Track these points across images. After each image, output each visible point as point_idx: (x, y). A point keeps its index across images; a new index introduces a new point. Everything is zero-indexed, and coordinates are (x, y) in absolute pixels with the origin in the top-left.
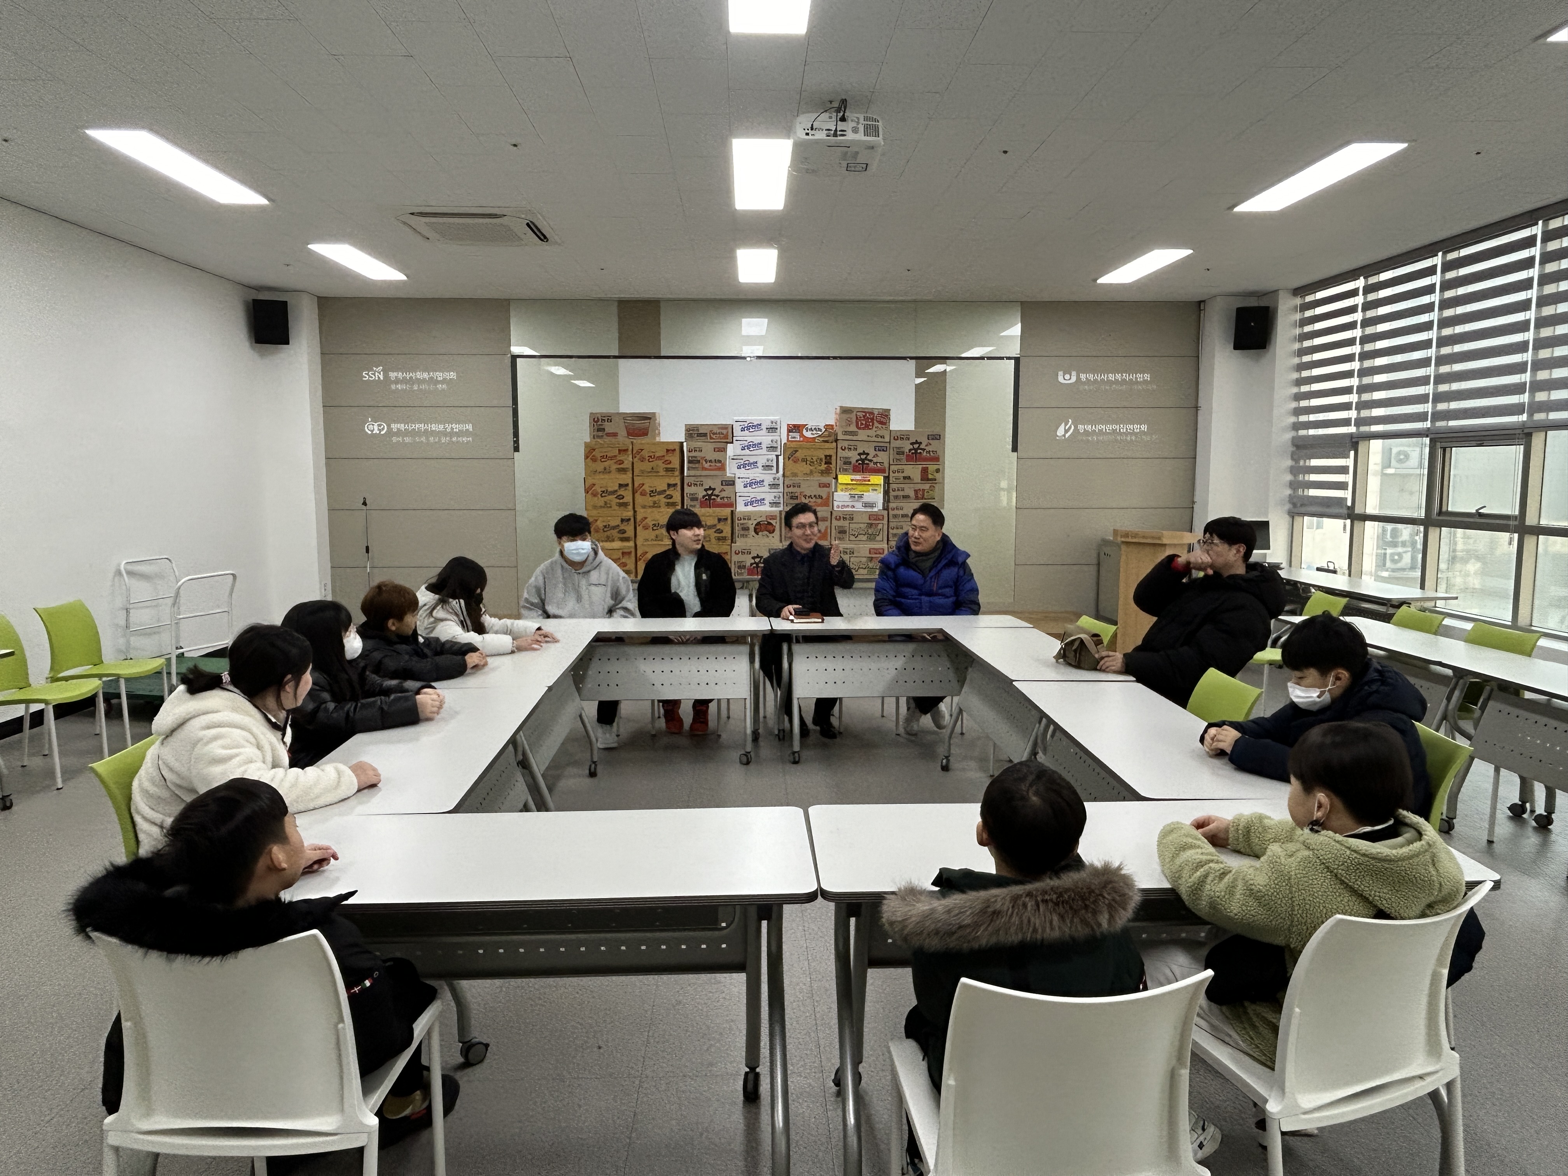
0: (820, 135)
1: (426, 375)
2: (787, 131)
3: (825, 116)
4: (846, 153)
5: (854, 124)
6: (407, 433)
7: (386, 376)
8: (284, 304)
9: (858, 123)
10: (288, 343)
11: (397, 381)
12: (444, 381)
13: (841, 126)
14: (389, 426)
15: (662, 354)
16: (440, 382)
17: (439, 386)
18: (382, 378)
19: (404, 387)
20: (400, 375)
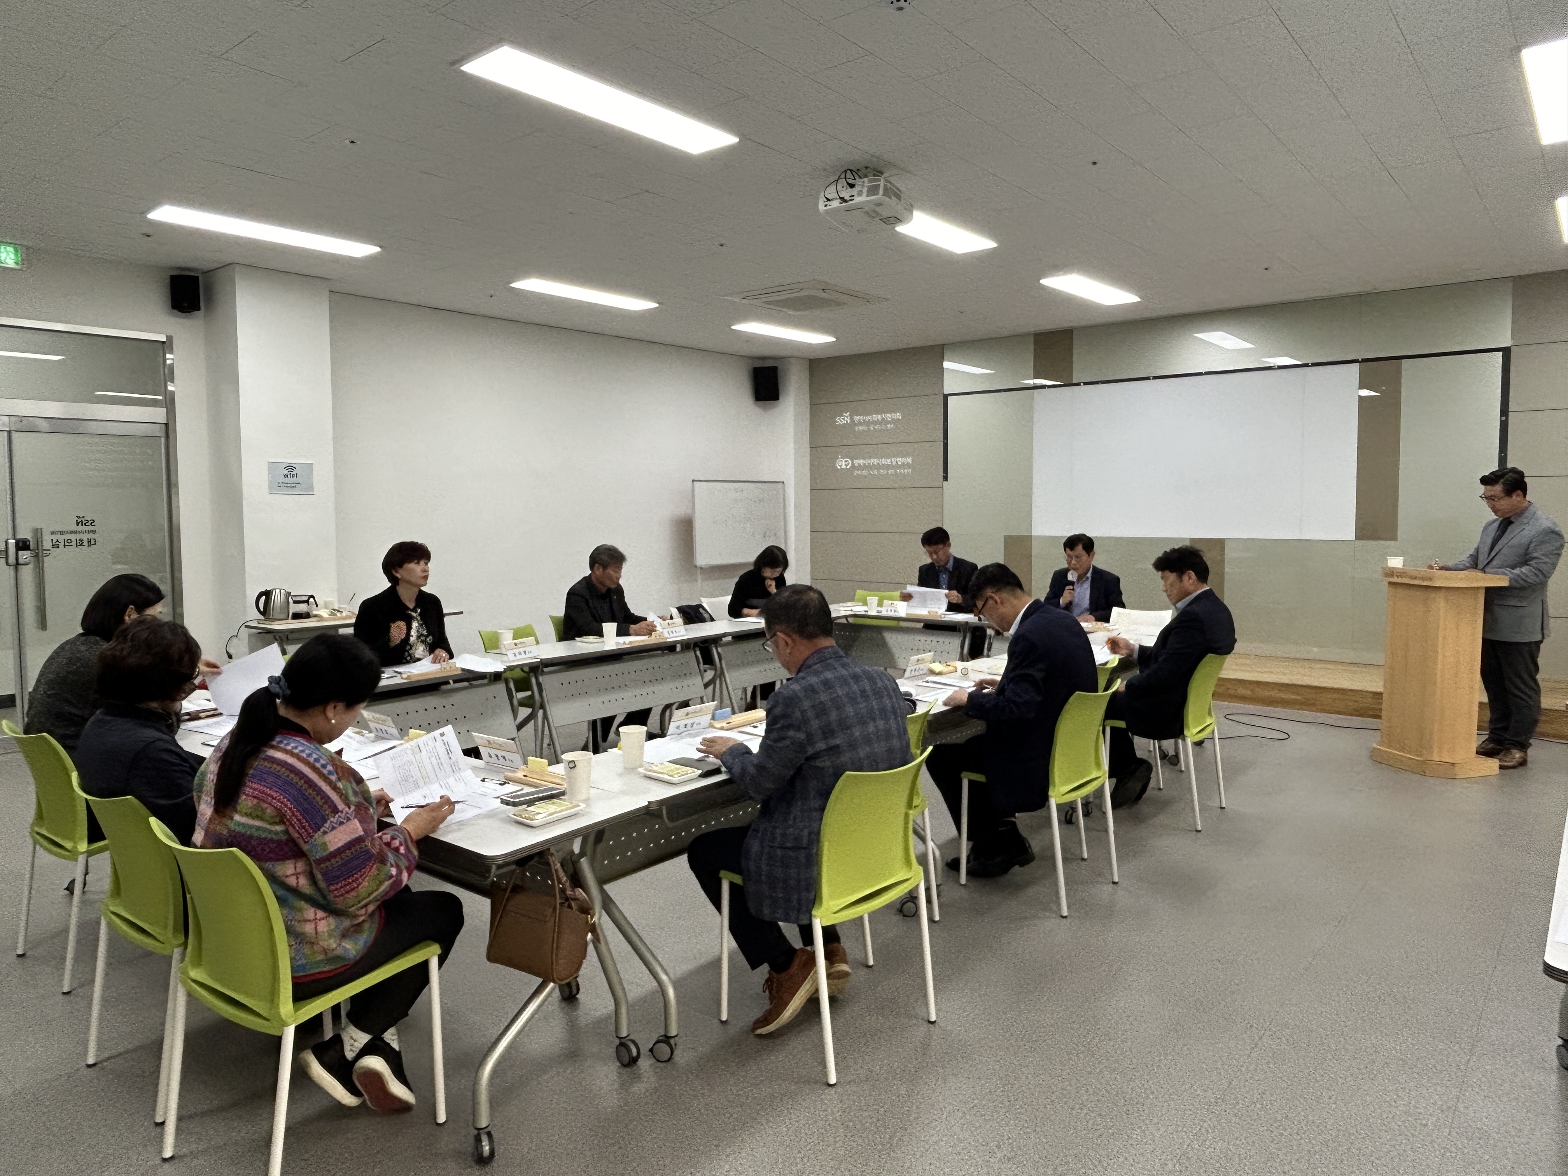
0: (835, 204)
1: (879, 417)
4: (867, 212)
5: (860, 188)
6: (865, 467)
7: (852, 420)
8: (776, 370)
9: (864, 187)
10: (778, 399)
11: (860, 423)
12: (894, 421)
13: (849, 192)
14: (852, 461)
15: (1074, 382)
16: (888, 422)
17: (889, 426)
18: (849, 422)
19: (864, 428)
20: (862, 418)
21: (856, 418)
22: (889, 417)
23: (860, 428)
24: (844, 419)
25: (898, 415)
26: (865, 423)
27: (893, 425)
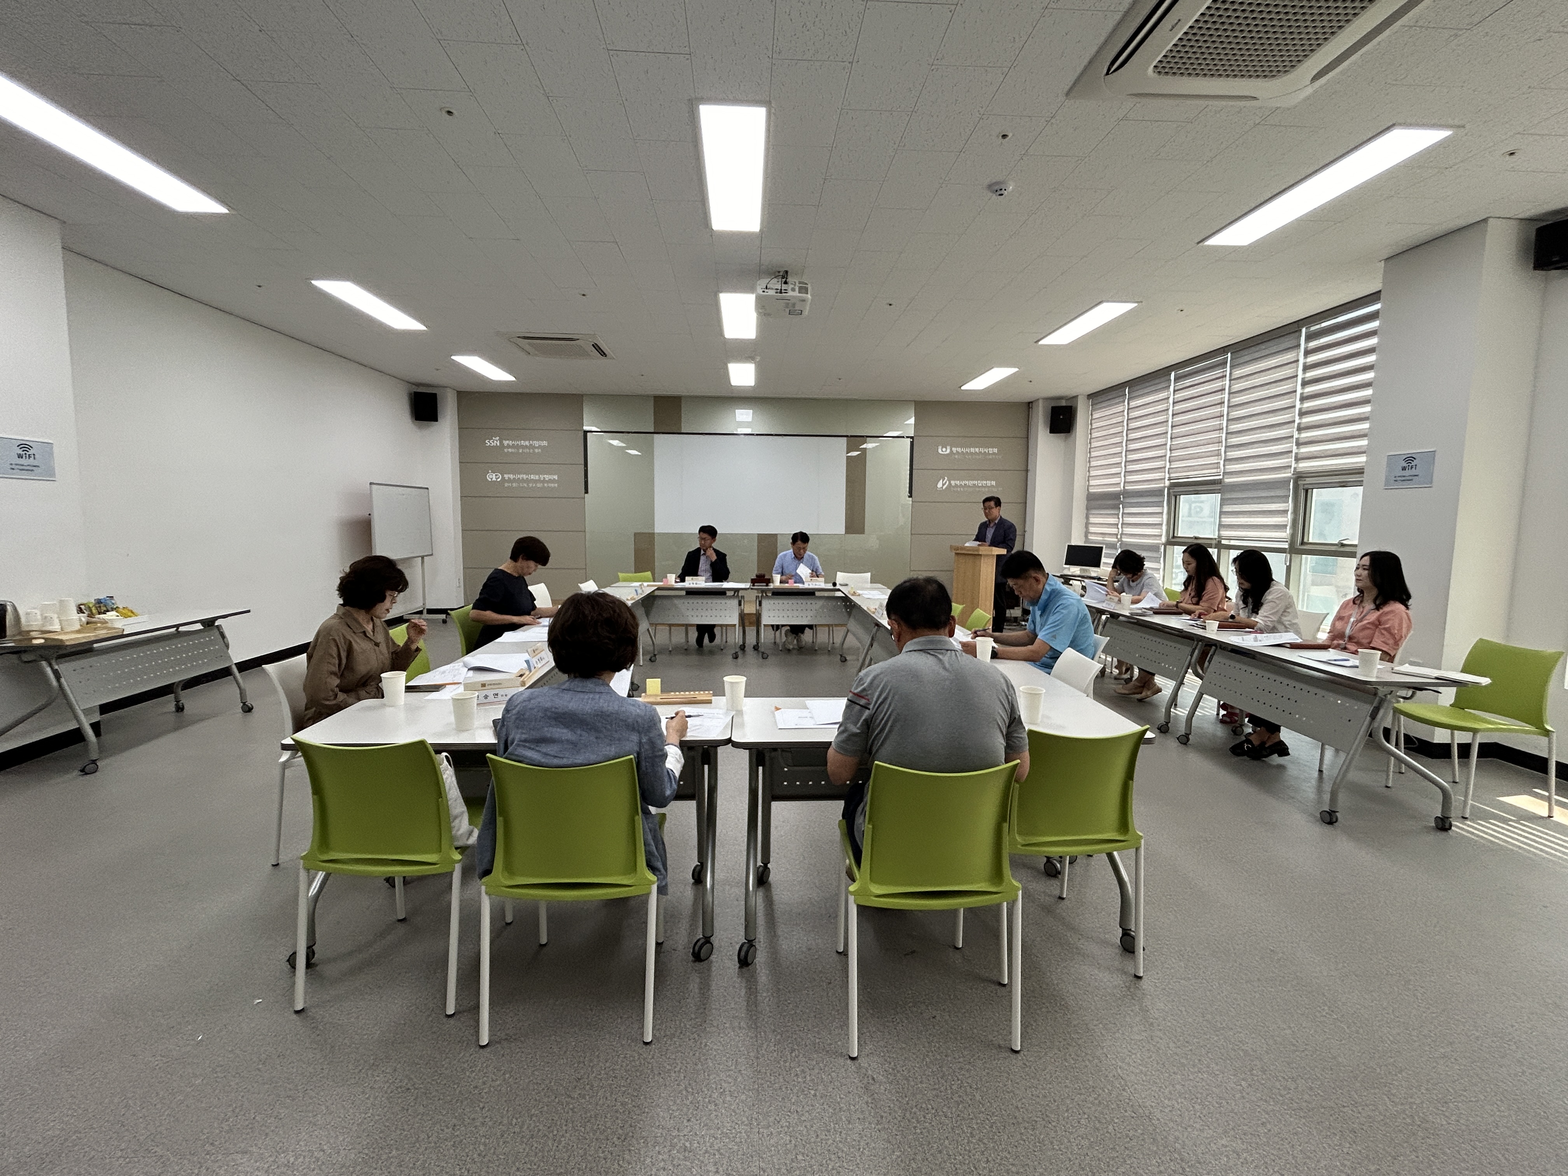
0: (771, 292)
1: (527, 443)
2: (751, 289)
3: (775, 280)
4: (788, 304)
5: (793, 286)
7: (501, 442)
8: (435, 395)
9: (795, 285)
10: (436, 420)
11: (509, 446)
13: (784, 287)
15: (682, 431)
17: (536, 451)
18: (498, 444)
19: (513, 450)
20: (511, 443)
21: (506, 443)
22: (536, 443)
23: (510, 450)
24: (495, 442)
25: (545, 443)
26: (513, 446)
27: (540, 450)
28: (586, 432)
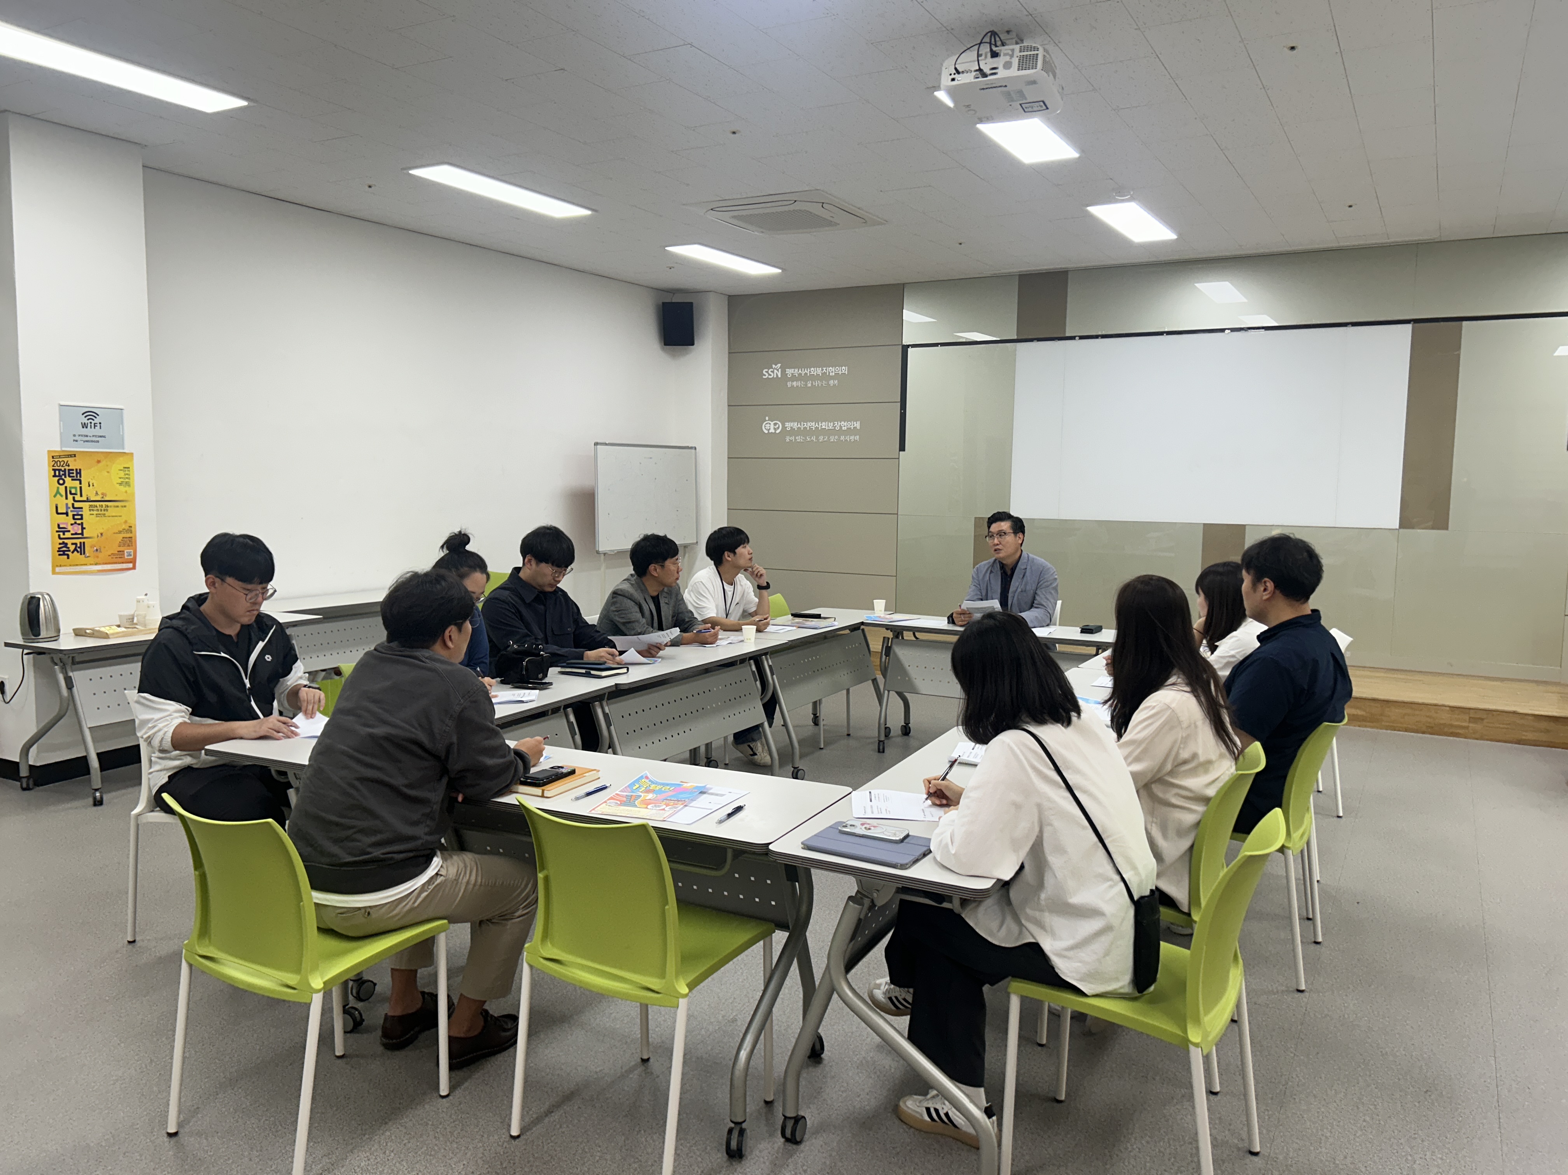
0: (969, 78)
1: (819, 371)
3: (971, 53)
5: (1007, 58)
6: (799, 432)
7: (783, 372)
8: (691, 305)
9: (1012, 56)
10: (693, 344)
11: (793, 378)
12: (836, 376)
13: (992, 63)
14: (783, 425)
15: (1068, 335)
16: (832, 378)
17: (831, 382)
18: (780, 376)
19: (799, 384)
20: (796, 372)
21: (789, 372)
22: (832, 371)
23: (795, 384)
24: (774, 372)
25: (844, 370)
26: (799, 378)
27: (836, 382)
28: (905, 348)
